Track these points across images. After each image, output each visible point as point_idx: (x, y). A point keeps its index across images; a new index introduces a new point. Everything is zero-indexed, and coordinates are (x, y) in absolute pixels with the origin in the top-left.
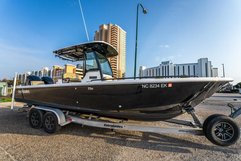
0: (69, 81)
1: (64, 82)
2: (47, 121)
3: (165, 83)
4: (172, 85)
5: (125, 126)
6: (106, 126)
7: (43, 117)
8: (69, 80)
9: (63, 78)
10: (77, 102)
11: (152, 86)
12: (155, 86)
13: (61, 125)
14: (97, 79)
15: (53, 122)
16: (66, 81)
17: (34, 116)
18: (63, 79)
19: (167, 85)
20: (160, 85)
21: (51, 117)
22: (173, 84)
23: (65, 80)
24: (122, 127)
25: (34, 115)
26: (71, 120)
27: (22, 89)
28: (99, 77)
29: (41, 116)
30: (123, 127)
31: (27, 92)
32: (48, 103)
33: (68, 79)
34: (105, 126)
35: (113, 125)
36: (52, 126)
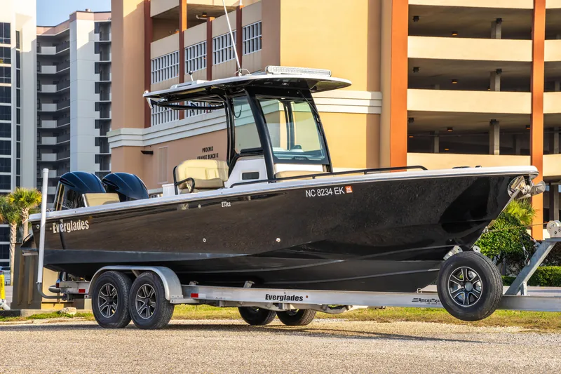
0: (193, 187)
1: (179, 191)
2: (139, 298)
3: (340, 186)
4: (352, 189)
5: (307, 297)
6: (270, 299)
7: (128, 293)
8: (194, 185)
9: (177, 181)
10: (204, 240)
11: (322, 192)
12: (325, 192)
13: (171, 302)
14: (260, 179)
15: (154, 298)
16: (185, 190)
17: (106, 293)
18: (177, 184)
19: (345, 190)
20: (333, 191)
21: (147, 287)
22: (354, 186)
23: (181, 185)
24: (301, 299)
25: (104, 291)
26: (196, 295)
27: (62, 220)
28: (263, 175)
29: (125, 288)
30: (304, 298)
31: (82, 226)
32: (140, 252)
33: (191, 182)
34: (266, 299)
35: (284, 295)
36: (152, 309)
